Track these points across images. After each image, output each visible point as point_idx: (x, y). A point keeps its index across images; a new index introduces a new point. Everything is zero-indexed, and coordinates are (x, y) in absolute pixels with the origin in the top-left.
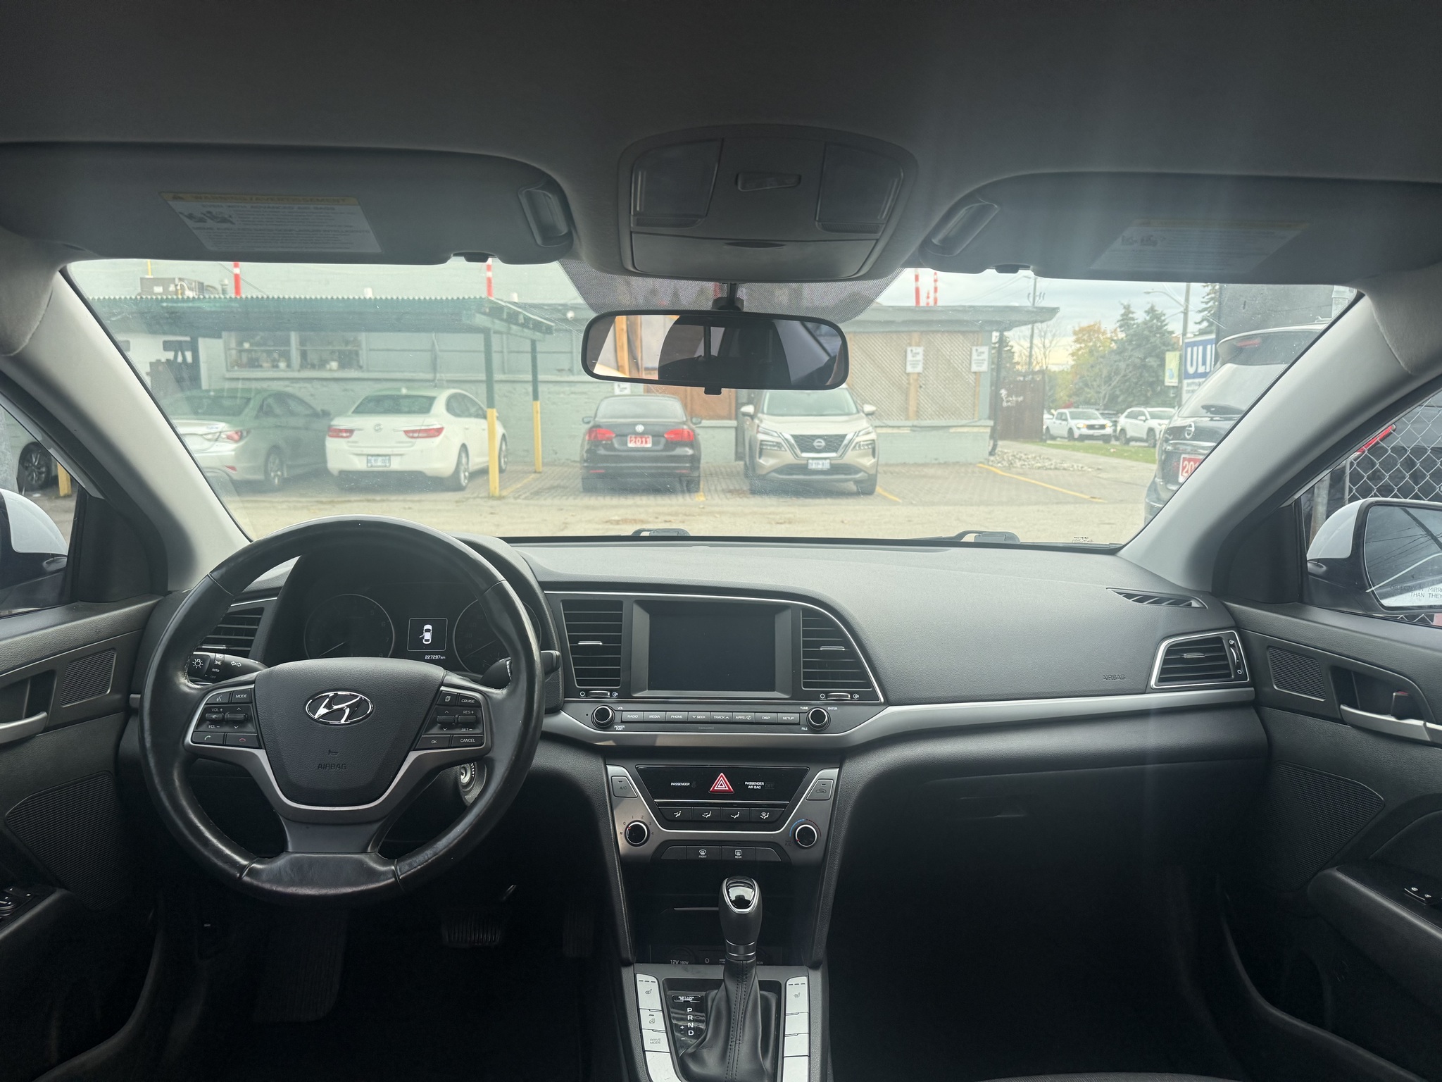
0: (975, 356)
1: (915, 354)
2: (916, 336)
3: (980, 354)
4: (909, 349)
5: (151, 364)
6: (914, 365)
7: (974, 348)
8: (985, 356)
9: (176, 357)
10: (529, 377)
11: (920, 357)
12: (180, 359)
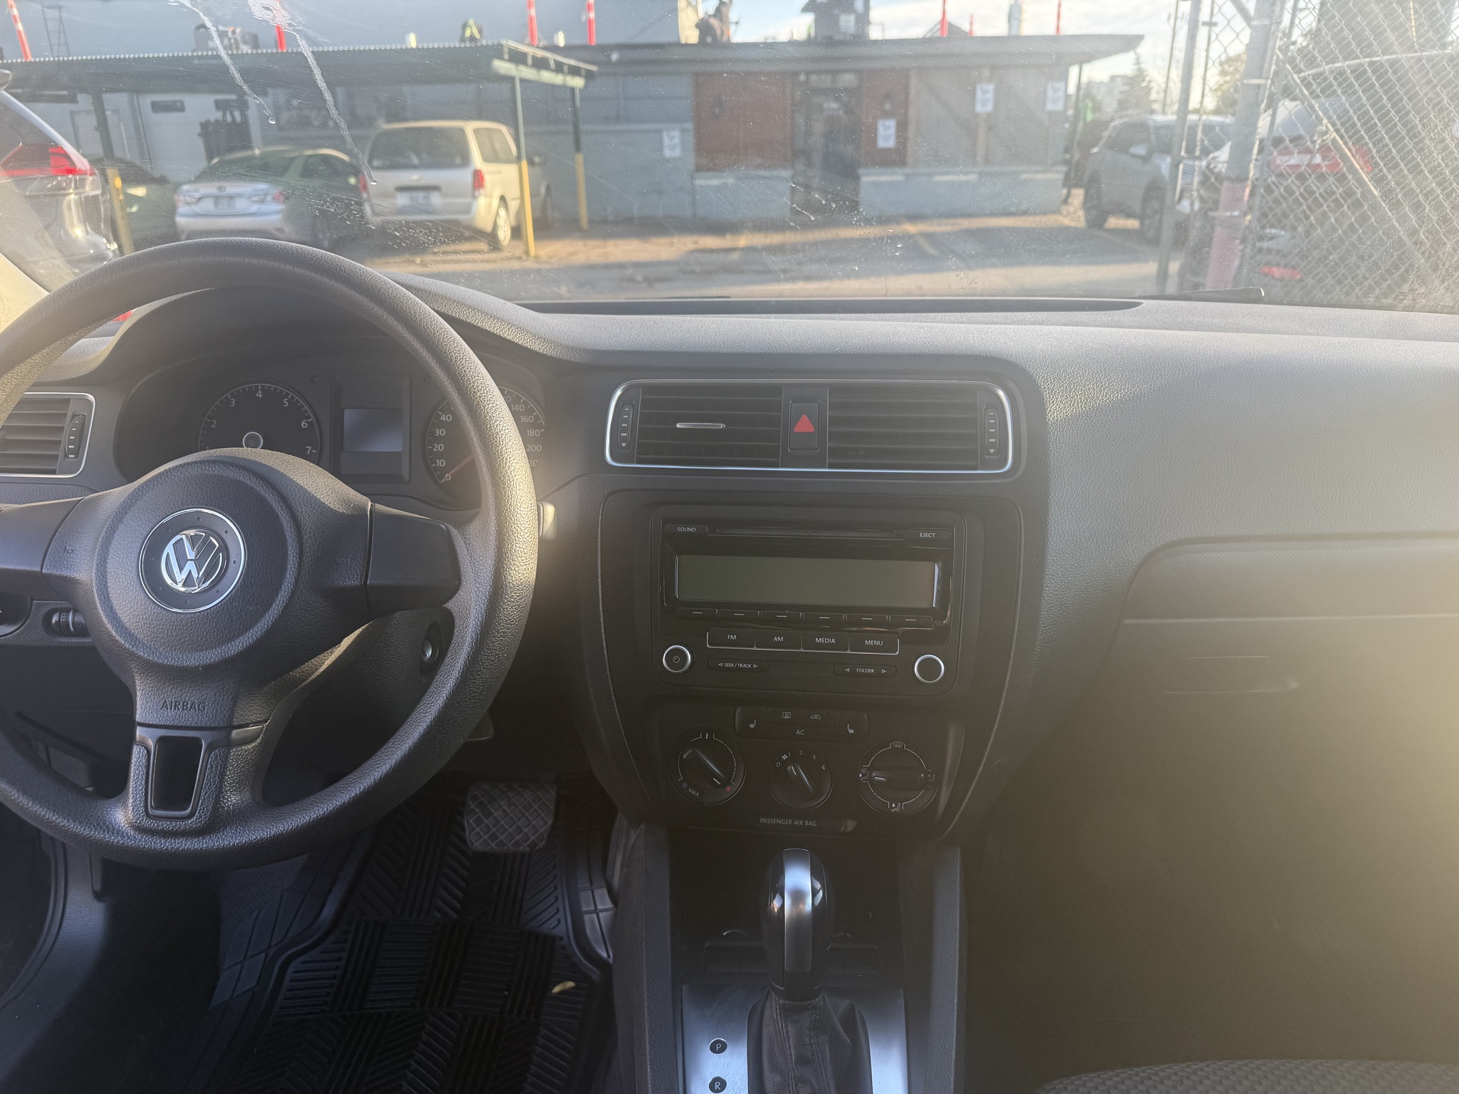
0: (1050, 93)
1: (985, 92)
2: (986, 73)
3: (1056, 91)
4: (979, 87)
5: (201, 124)
6: (984, 103)
7: (1050, 85)
8: (1061, 94)
9: (224, 116)
10: (570, 127)
11: (990, 95)
12: (229, 119)
